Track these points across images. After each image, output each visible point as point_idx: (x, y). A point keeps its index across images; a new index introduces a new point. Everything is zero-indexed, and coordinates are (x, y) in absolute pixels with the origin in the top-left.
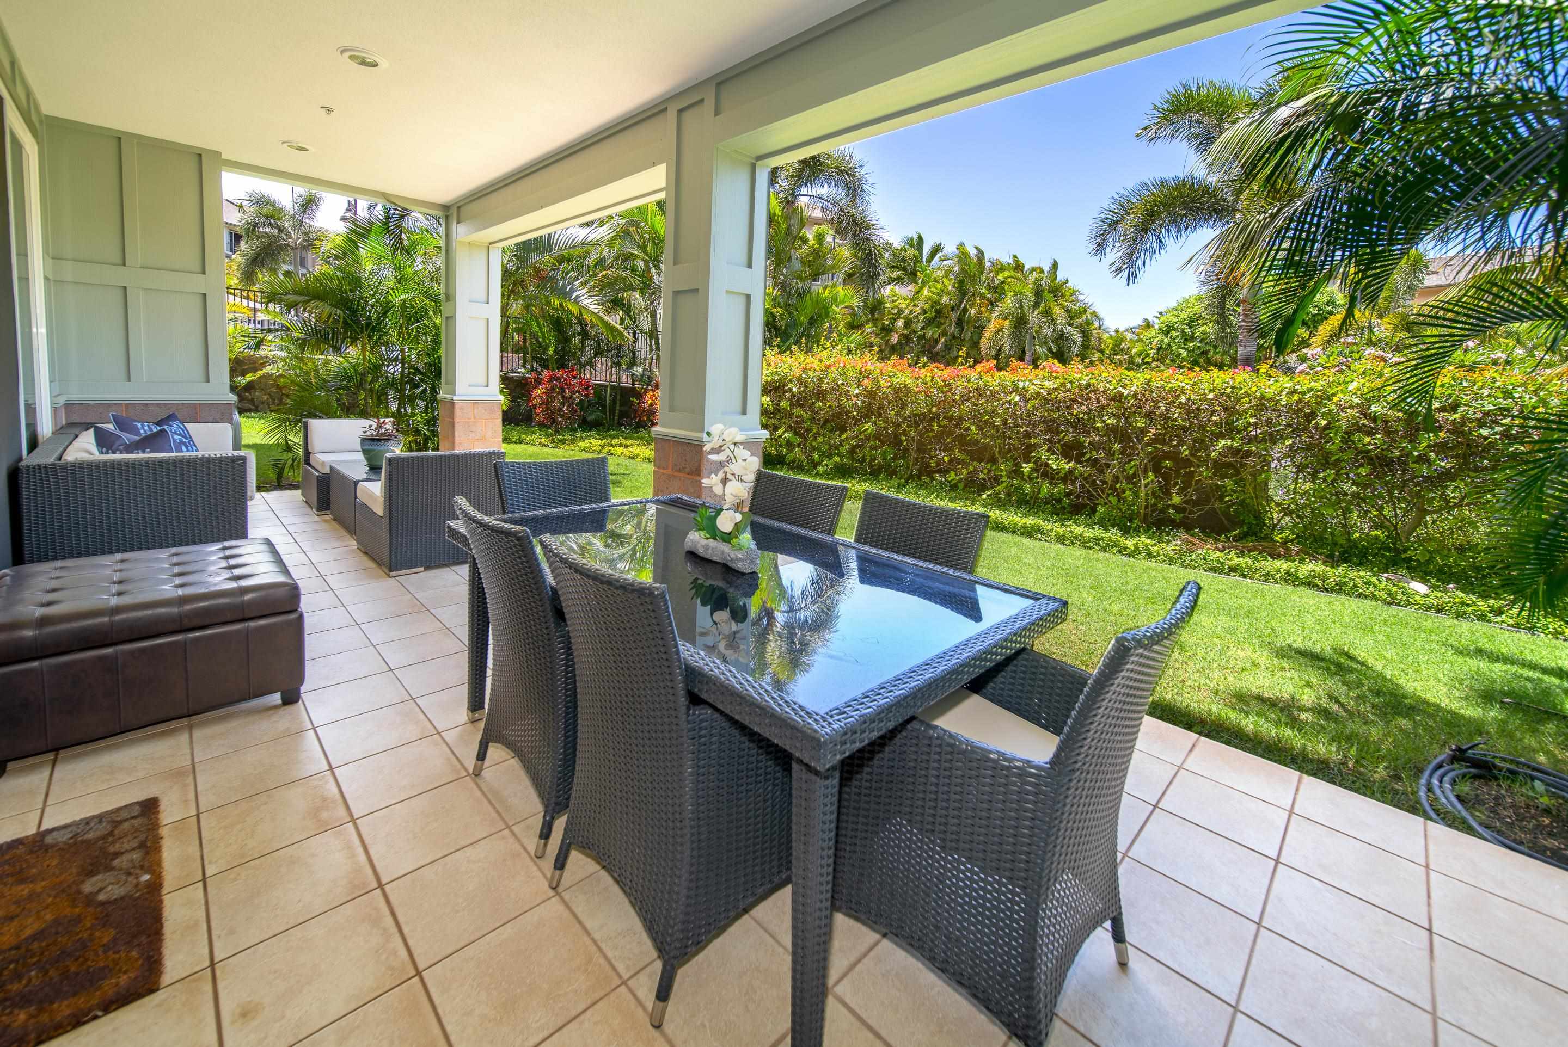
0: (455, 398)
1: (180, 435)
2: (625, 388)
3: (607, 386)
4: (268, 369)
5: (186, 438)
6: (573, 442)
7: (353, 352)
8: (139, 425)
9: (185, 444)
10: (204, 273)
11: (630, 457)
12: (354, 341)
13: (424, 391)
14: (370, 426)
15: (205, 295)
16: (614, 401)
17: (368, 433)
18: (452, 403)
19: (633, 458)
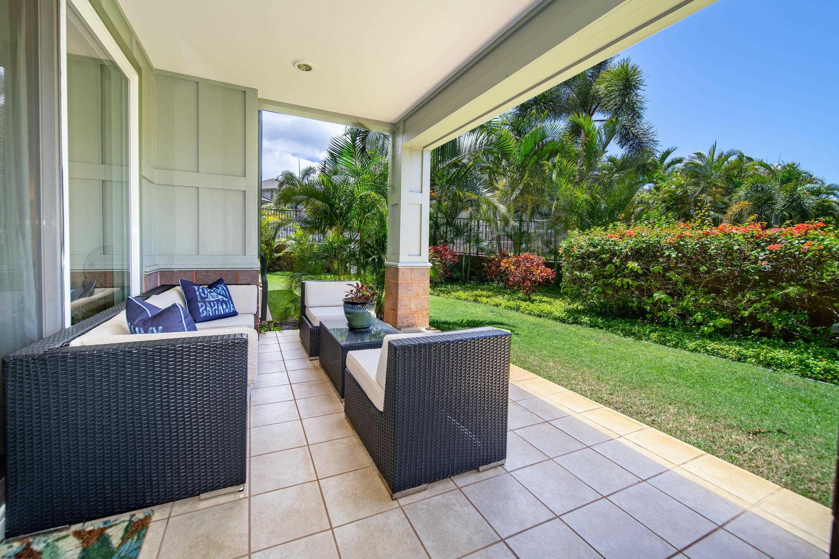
0: (399, 265)
1: (223, 295)
2: (474, 256)
3: (463, 256)
4: (286, 250)
5: (226, 297)
6: (449, 292)
7: (331, 234)
8: (196, 288)
9: (225, 302)
10: (245, 176)
11: (494, 305)
12: (331, 225)
13: (374, 259)
14: (352, 291)
15: (245, 192)
16: (467, 265)
17: (349, 296)
18: (397, 269)
19: (497, 306)
